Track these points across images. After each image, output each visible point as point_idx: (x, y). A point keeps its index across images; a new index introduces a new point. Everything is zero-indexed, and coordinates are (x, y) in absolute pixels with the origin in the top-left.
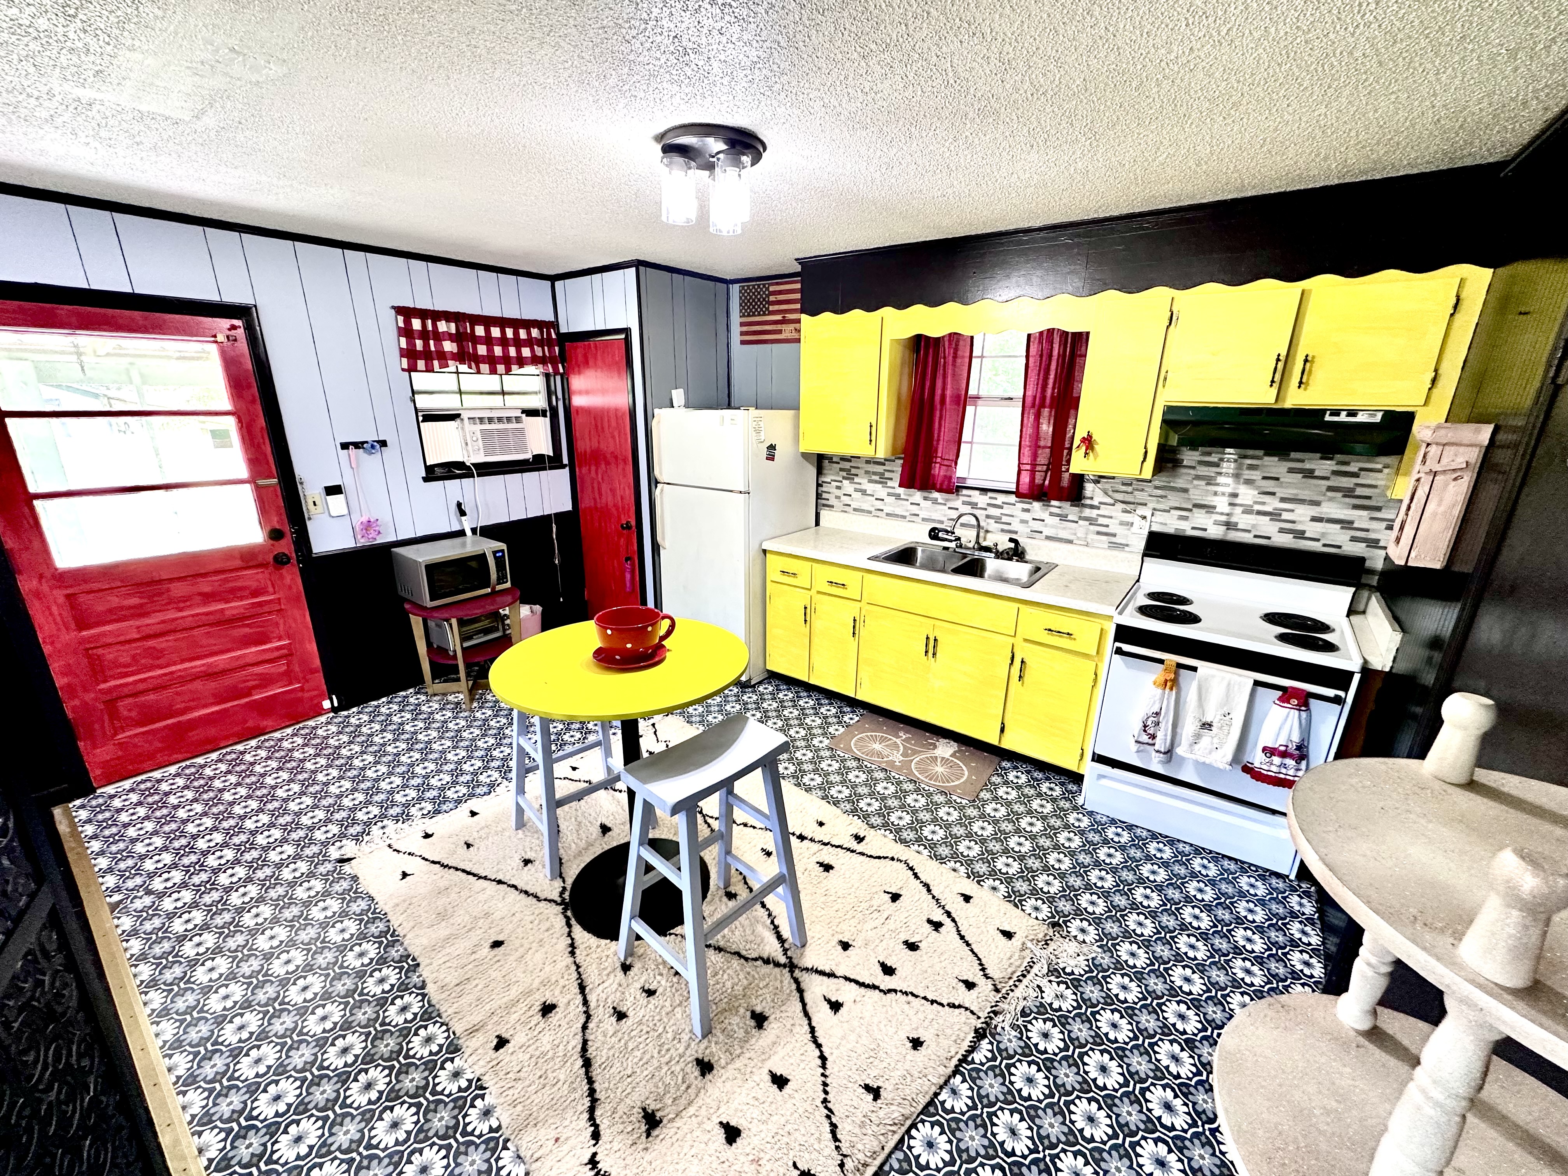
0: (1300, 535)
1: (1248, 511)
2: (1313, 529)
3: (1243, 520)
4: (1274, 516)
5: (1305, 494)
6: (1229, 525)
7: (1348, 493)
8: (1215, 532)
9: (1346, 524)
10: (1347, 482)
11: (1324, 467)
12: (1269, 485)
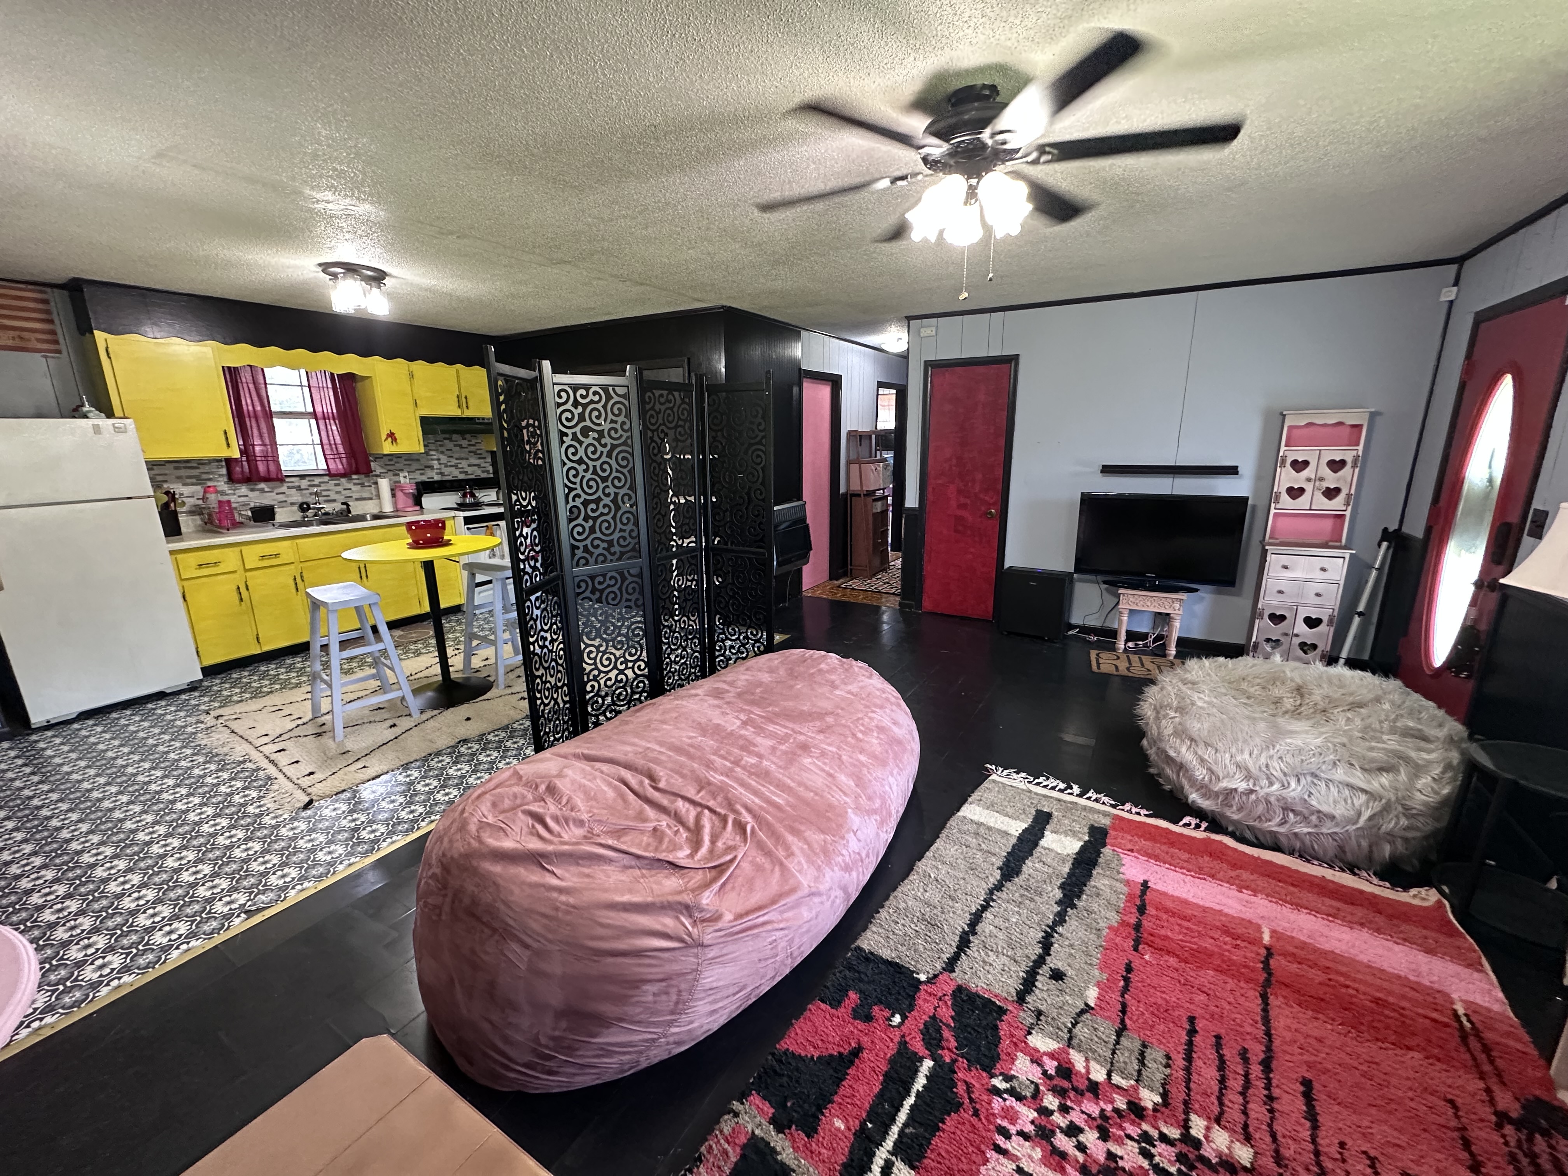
0: (466, 473)
1: (446, 466)
2: (470, 470)
3: (446, 471)
4: (456, 466)
5: (463, 455)
6: (442, 474)
7: (475, 453)
8: (437, 478)
9: (478, 466)
10: (473, 448)
11: (465, 443)
12: (449, 453)
